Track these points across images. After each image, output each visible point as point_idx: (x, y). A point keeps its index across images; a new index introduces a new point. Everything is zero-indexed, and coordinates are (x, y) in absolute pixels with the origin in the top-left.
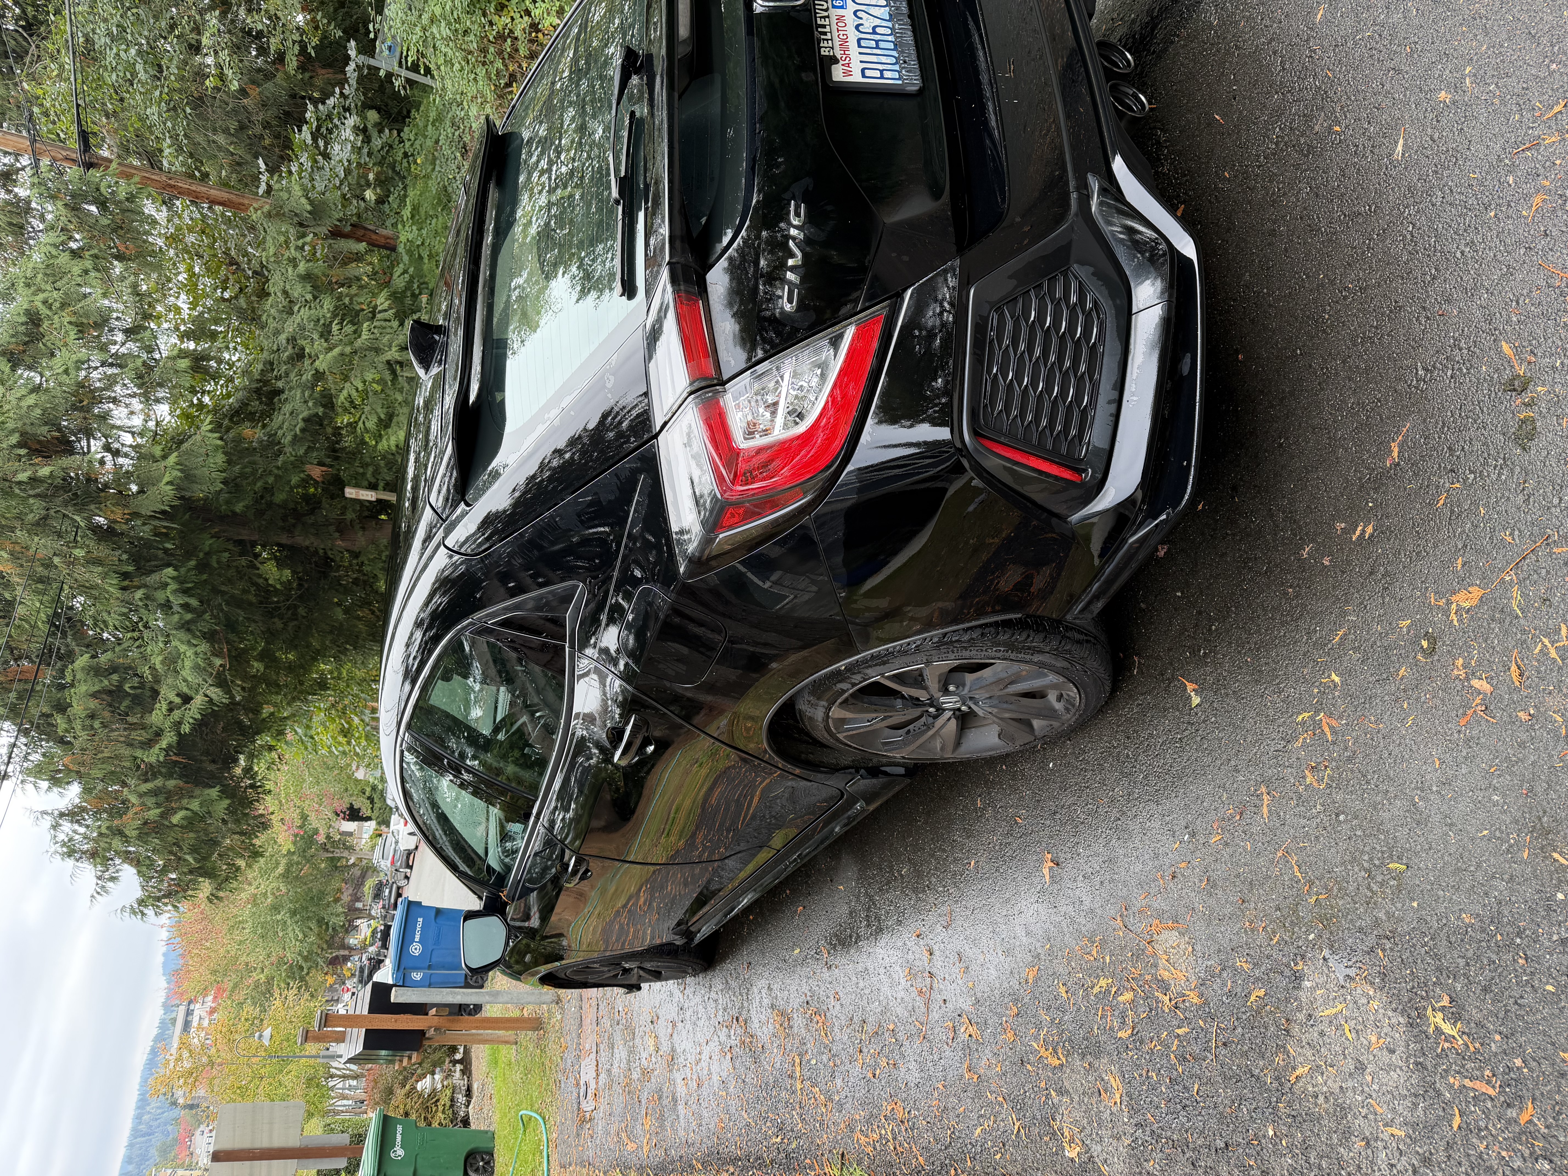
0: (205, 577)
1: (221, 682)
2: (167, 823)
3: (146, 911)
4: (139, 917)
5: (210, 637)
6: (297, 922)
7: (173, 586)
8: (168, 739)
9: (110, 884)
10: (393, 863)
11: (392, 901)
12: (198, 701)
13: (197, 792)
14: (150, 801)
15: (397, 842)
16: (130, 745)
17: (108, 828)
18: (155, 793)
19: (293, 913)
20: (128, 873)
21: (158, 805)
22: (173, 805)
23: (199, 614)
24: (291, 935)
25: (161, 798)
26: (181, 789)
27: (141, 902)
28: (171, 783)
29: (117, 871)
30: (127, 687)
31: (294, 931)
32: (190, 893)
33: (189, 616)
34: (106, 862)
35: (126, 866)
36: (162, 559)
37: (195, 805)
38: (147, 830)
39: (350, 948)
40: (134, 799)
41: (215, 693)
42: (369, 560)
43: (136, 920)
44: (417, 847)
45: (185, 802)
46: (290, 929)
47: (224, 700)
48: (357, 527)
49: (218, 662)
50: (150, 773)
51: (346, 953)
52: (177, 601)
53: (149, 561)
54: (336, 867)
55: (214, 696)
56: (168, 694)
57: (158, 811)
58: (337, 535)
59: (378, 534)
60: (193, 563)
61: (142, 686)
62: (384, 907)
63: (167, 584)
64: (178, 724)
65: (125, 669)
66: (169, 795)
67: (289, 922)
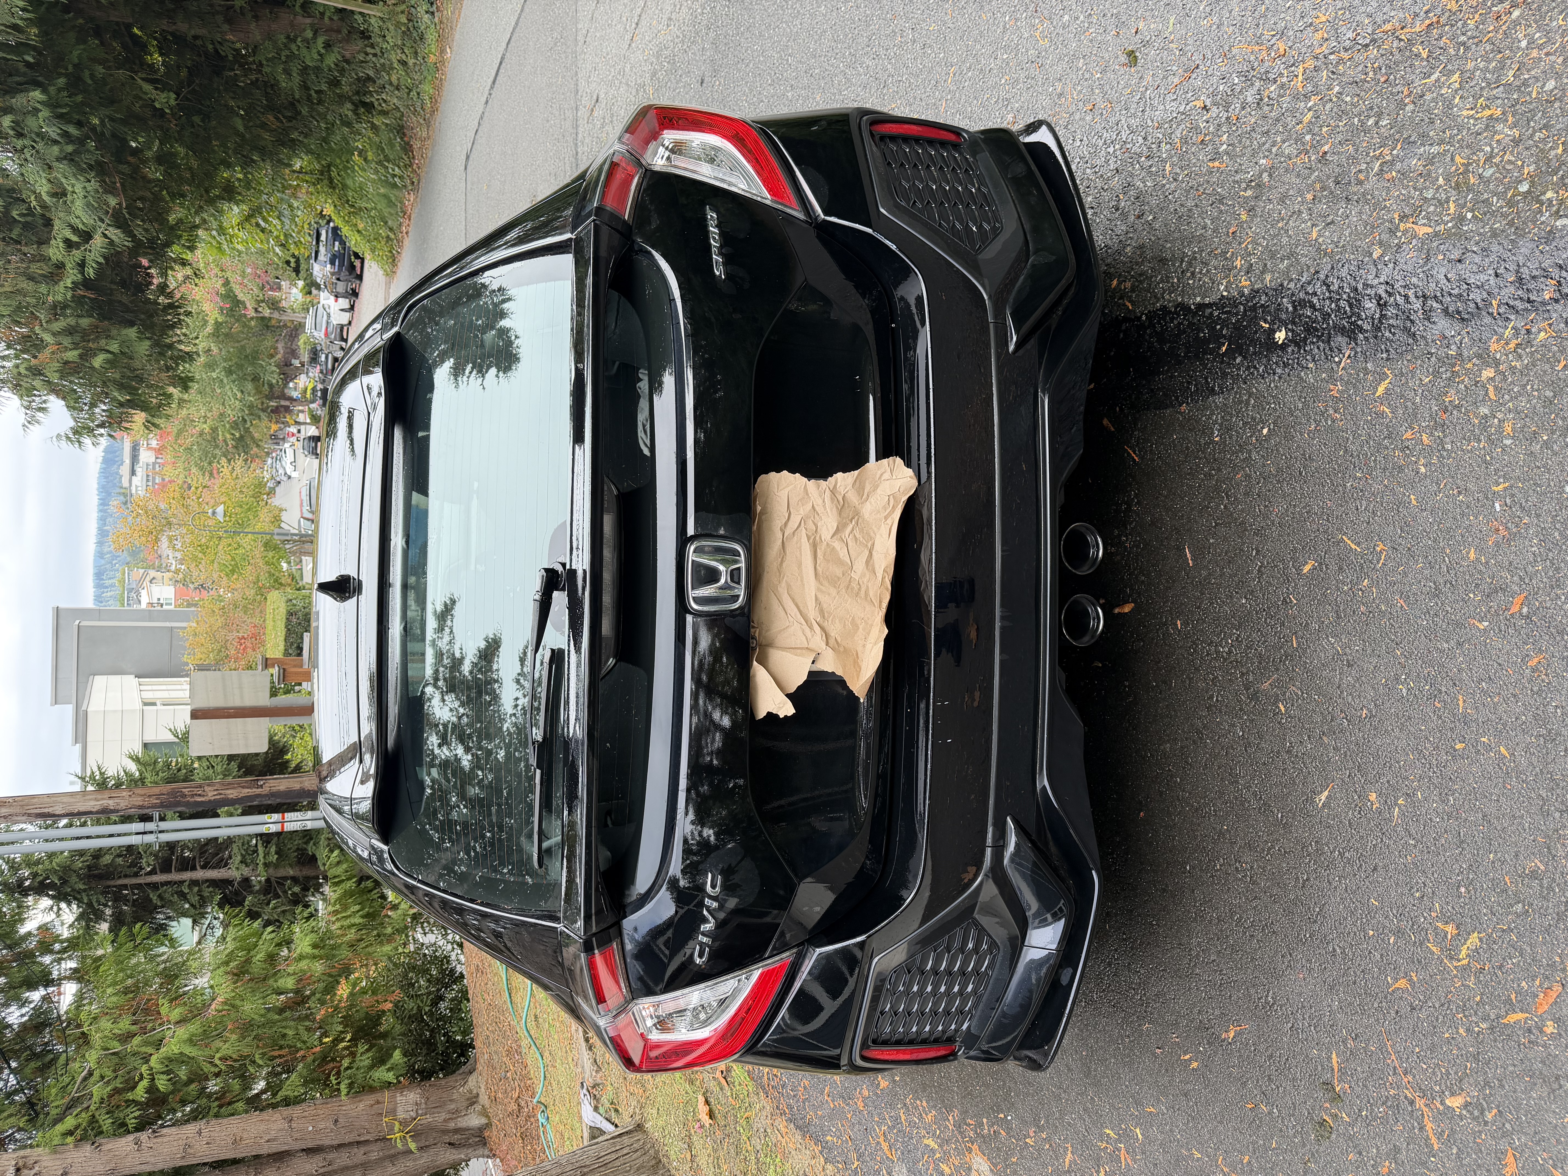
0: (79, 98)
1: (119, 222)
2: (87, 364)
3: (82, 439)
4: (77, 445)
5: (100, 169)
6: (234, 382)
7: (45, 113)
8: (71, 276)
9: (39, 415)
10: (326, 334)
11: (330, 366)
12: (98, 241)
13: (114, 332)
14: (66, 341)
15: (329, 315)
16: (31, 278)
17: (26, 369)
18: (70, 331)
19: (229, 372)
20: (56, 404)
21: (76, 345)
22: (91, 345)
23: (81, 142)
24: (229, 393)
25: (77, 338)
26: (97, 327)
27: (76, 432)
28: (85, 322)
29: (45, 402)
30: (15, 214)
31: (231, 390)
32: (124, 424)
33: (70, 148)
34: (29, 392)
35: (52, 398)
36: (24, 74)
37: (114, 347)
38: (68, 369)
39: (291, 399)
40: (48, 338)
41: (115, 234)
42: (268, 60)
43: (73, 449)
44: (350, 323)
45: (103, 342)
46: (228, 387)
47: (126, 243)
48: (249, 15)
49: (113, 201)
50: (57, 310)
51: (287, 403)
52: (52, 132)
53: (11, 75)
54: (268, 327)
55: (113, 237)
56: (61, 231)
57: (76, 353)
58: (226, 27)
59: (274, 26)
60: (62, 81)
61: (30, 211)
62: (321, 372)
63: (37, 110)
64: (82, 265)
65: (8, 191)
66: (85, 335)
67: (225, 381)
